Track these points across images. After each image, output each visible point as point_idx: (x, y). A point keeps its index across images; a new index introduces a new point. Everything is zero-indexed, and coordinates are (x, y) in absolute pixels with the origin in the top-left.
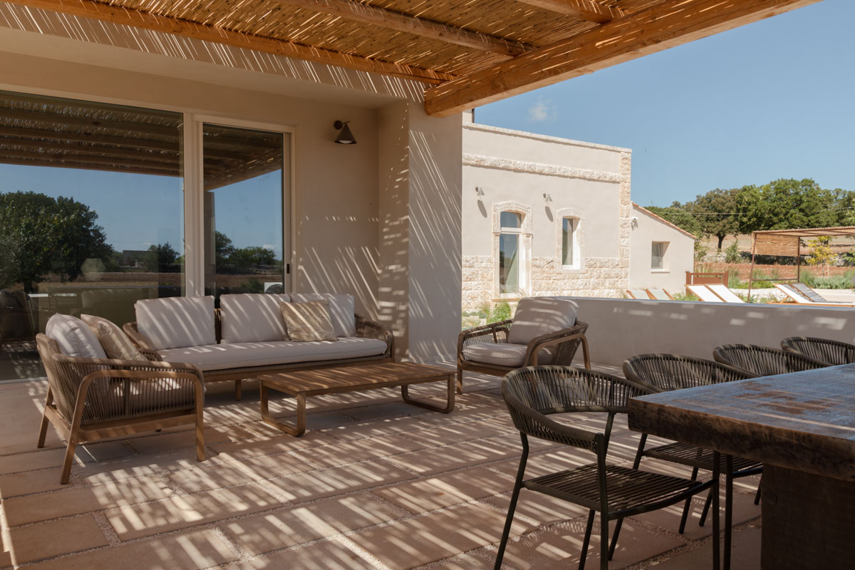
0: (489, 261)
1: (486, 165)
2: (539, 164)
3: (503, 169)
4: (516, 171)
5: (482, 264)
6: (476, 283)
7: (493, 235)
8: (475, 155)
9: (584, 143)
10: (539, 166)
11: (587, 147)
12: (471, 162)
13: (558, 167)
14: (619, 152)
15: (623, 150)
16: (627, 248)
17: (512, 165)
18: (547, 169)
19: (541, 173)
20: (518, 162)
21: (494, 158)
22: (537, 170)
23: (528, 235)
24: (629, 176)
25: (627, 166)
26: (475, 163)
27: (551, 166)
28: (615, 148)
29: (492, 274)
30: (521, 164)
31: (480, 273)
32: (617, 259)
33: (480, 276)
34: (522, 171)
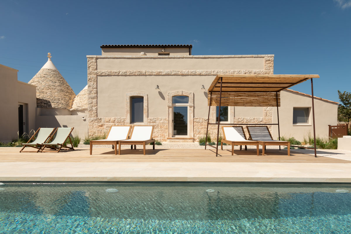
0: (165, 119)
1: (163, 74)
2: (199, 70)
3: (174, 75)
4: (183, 75)
5: (161, 121)
6: (157, 130)
7: (167, 108)
8: (156, 70)
9: (233, 56)
10: (198, 71)
11: (236, 57)
12: (153, 74)
13: (213, 70)
14: (263, 57)
15: (266, 55)
16: (271, 112)
17: (180, 73)
18: (204, 73)
19: (200, 75)
20: (184, 71)
21: (168, 71)
22: (197, 74)
23: (191, 107)
24: (272, 70)
25: (270, 65)
26: (156, 74)
27: (207, 71)
28: (259, 56)
29: (167, 126)
30: (185, 71)
31: (160, 125)
32: (261, 118)
33: (159, 127)
34: (188, 75)
